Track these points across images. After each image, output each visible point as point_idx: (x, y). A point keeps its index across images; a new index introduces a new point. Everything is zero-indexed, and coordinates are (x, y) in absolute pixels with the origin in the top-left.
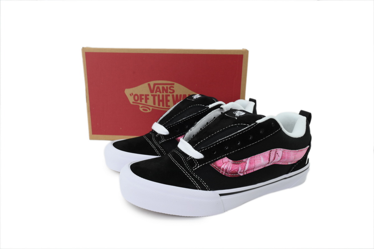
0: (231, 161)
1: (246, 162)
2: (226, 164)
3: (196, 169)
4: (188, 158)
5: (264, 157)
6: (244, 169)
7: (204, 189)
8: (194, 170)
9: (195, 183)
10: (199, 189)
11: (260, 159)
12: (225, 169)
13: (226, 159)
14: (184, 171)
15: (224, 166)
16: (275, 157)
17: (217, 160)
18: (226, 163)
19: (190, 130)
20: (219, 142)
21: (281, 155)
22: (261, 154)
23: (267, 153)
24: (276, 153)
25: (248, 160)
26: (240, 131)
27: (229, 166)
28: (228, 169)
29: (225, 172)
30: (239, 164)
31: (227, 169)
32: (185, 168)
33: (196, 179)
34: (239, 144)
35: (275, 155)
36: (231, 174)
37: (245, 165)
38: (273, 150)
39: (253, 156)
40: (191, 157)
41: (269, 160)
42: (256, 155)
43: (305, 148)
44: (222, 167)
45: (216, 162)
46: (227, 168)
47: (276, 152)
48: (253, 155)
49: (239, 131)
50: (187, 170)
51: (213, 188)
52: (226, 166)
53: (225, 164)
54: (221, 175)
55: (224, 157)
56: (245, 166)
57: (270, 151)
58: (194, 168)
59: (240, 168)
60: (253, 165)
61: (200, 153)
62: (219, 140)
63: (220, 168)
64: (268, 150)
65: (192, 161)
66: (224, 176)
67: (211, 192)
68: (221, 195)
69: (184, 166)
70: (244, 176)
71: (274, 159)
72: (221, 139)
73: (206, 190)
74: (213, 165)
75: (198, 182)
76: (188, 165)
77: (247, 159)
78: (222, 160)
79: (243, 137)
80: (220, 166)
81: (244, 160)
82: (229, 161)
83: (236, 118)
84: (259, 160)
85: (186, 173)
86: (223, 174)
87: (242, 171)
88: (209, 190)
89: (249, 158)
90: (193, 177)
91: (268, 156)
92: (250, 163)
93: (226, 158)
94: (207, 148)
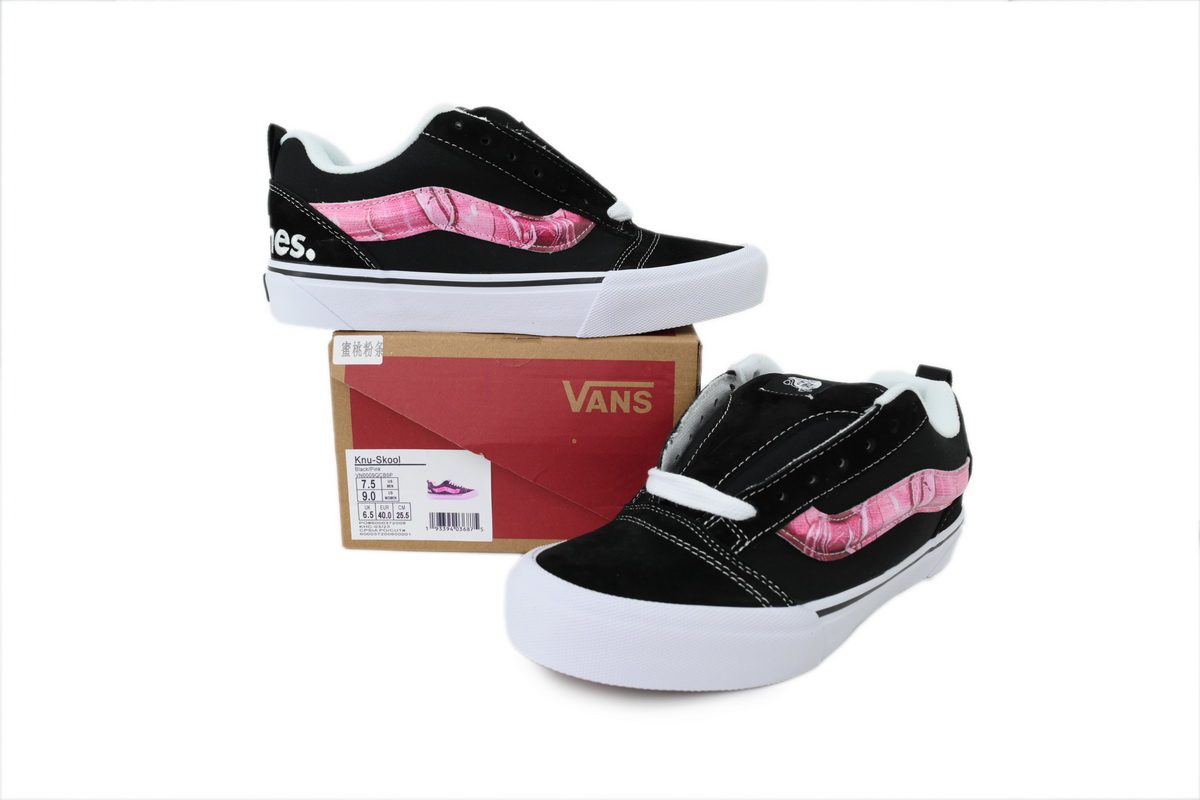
0: (824, 516)
1: (859, 516)
2: (817, 527)
3: (741, 550)
4: (706, 523)
5: (899, 495)
6: (861, 534)
7: (777, 602)
8: (736, 553)
9: (750, 589)
10: (768, 606)
11: (891, 503)
12: (816, 539)
13: (813, 513)
14: (710, 560)
15: (814, 533)
16: (922, 494)
17: (793, 517)
18: (816, 522)
19: (669, 443)
20: (794, 466)
21: (933, 487)
22: (891, 488)
23: (902, 485)
24: (922, 482)
25: (863, 509)
26: (845, 429)
27: (825, 530)
28: (823, 542)
29: (816, 550)
30: (844, 522)
31: (821, 540)
32: (710, 551)
33: (749, 579)
34: (842, 466)
35: (922, 487)
36: (830, 552)
37: (861, 522)
38: (915, 474)
39: (873, 498)
40: (718, 517)
41: (912, 504)
42: (878, 492)
43: (963, 467)
44: (810, 535)
45: (791, 523)
46: (823, 536)
47: (922, 479)
48: (873, 495)
49: (841, 432)
50: (717, 556)
51: (799, 597)
52: (818, 533)
53: (813, 526)
54: (806, 558)
55: (808, 507)
56: (861, 527)
57: (908, 477)
58: (737, 548)
59: (851, 533)
60: (880, 521)
61: (746, 504)
62: (794, 460)
63: (802, 537)
64: (904, 477)
65: (723, 529)
66: (813, 561)
67: (797, 608)
68: (821, 613)
69: (703, 546)
70: (858, 552)
71: (922, 500)
72: (799, 458)
73: (783, 605)
74: (784, 534)
75: (757, 585)
76: (716, 543)
77: (860, 506)
78: (803, 515)
79: (852, 446)
80: (803, 532)
81: (854, 510)
82: (820, 518)
83: (811, 397)
84: (888, 507)
85: (718, 565)
86: (811, 555)
87: (856, 540)
88: (791, 605)
89: (865, 503)
90: (741, 573)
91: (906, 492)
92: (871, 516)
93: (813, 509)
94: (764, 486)
